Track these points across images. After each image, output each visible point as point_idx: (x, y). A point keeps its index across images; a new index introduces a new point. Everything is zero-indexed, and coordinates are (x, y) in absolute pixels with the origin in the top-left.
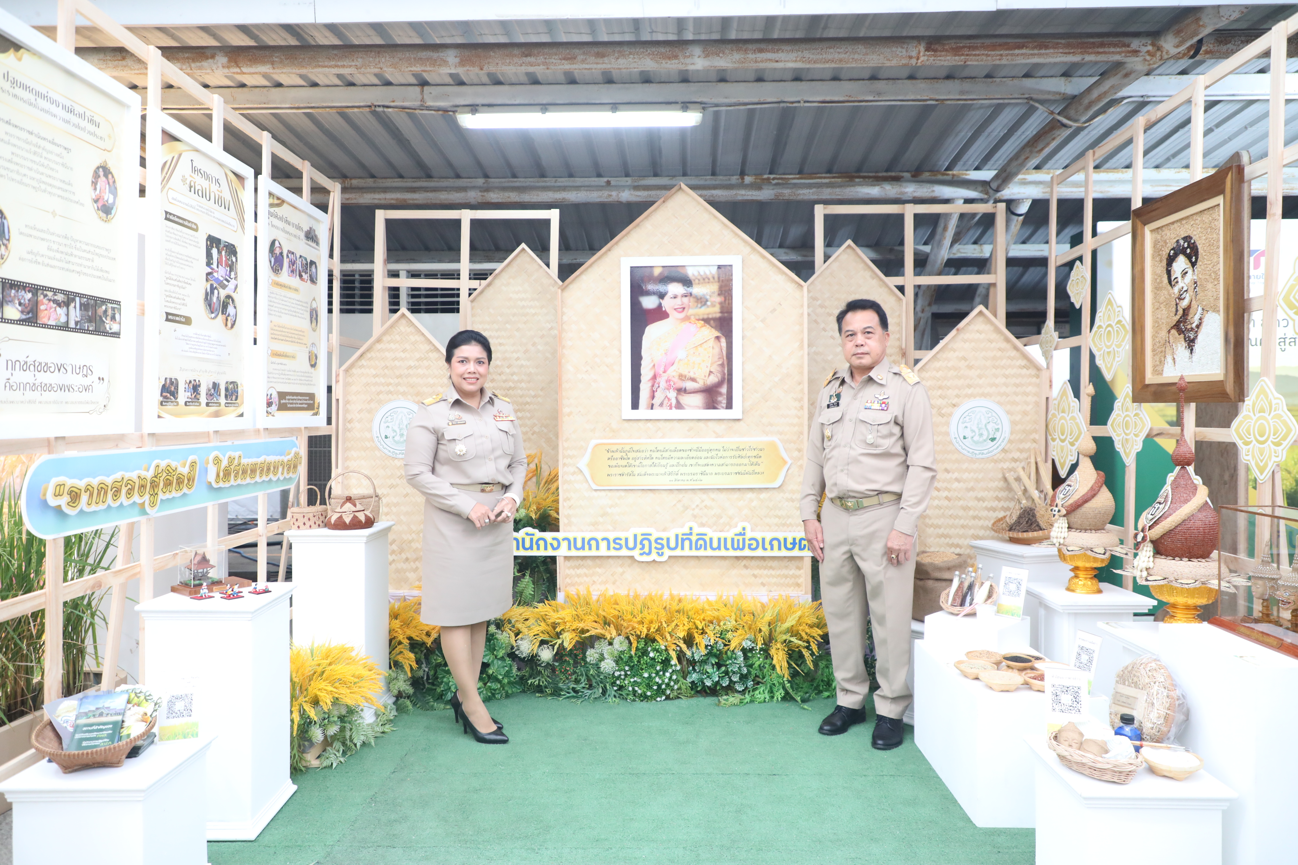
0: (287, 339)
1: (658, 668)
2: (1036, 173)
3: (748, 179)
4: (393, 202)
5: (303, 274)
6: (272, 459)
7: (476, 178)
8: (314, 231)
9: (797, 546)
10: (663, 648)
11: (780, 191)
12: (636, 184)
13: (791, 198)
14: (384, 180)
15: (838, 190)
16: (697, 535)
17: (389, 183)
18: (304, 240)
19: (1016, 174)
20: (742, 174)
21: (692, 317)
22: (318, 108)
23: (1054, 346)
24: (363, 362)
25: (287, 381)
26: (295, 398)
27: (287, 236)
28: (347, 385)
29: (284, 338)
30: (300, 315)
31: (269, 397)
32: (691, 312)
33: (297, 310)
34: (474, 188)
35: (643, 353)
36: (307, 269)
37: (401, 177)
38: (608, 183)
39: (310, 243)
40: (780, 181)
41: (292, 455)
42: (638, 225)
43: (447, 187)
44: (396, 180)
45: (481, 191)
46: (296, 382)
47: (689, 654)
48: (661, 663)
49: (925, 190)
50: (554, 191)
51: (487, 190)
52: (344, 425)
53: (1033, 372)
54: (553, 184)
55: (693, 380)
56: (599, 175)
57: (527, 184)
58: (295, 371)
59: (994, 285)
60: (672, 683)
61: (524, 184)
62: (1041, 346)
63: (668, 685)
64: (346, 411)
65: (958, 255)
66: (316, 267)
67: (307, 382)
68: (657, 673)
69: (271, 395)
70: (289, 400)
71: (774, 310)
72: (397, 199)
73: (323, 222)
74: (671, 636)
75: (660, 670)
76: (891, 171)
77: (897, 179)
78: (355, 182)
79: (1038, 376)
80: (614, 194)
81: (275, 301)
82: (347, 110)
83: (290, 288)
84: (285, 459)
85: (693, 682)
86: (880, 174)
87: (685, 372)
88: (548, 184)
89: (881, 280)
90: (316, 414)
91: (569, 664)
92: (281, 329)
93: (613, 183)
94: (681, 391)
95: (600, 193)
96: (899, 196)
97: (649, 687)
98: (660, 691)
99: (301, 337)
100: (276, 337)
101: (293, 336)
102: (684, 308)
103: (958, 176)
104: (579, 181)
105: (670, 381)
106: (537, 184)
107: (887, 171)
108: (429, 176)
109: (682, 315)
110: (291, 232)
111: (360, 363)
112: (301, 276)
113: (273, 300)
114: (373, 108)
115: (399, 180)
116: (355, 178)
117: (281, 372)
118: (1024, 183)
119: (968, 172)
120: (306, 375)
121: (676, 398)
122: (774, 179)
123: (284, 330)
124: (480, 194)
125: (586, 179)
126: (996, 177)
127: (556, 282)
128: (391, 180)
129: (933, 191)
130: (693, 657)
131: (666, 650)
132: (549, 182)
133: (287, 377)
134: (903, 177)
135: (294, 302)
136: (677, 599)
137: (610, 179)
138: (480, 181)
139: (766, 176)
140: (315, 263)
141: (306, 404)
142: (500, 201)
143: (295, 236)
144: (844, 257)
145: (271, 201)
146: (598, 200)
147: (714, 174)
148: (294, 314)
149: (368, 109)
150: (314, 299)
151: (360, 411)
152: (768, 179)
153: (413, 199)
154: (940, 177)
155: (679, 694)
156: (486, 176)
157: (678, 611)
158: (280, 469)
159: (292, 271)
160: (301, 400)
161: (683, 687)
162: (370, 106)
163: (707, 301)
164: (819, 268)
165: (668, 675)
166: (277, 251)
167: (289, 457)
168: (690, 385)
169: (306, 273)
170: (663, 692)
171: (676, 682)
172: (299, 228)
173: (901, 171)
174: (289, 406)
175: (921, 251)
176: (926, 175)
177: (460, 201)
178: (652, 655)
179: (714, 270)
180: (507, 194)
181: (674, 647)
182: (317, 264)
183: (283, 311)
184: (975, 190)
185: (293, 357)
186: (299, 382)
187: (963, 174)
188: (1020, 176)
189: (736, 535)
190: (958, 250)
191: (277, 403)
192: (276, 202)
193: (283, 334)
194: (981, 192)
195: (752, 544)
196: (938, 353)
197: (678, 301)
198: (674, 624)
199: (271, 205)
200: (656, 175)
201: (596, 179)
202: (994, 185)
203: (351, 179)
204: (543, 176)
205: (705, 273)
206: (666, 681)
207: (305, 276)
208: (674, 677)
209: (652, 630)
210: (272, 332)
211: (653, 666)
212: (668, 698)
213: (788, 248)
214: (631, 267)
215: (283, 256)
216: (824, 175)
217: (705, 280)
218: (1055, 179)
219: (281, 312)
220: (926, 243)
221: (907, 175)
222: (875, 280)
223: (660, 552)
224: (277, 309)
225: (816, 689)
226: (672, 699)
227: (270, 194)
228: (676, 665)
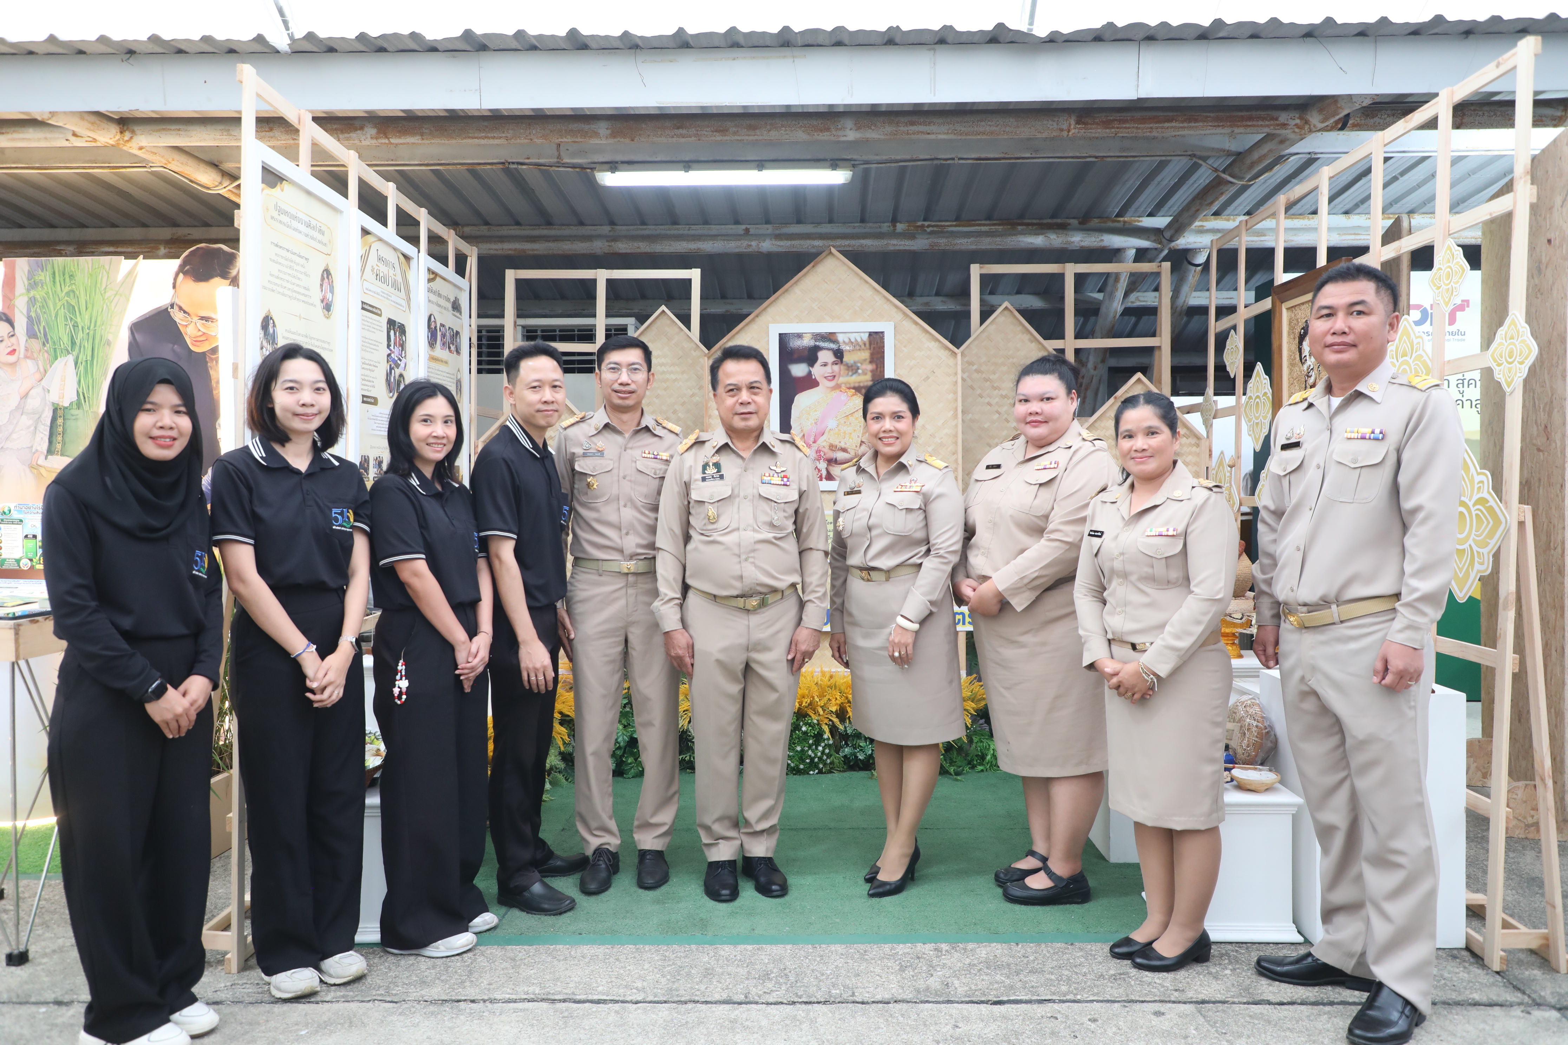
1: (811, 742)
2: (1215, 219)
3: (900, 227)
4: (510, 252)
5: (451, 346)
7: (601, 225)
8: (458, 300)
10: (815, 721)
11: (935, 240)
12: (777, 232)
13: (948, 248)
14: (499, 228)
15: (998, 239)
17: (505, 231)
18: (452, 311)
19: (1190, 224)
20: (894, 221)
21: (843, 385)
22: (448, 164)
23: (1212, 415)
32: (842, 380)
34: (599, 237)
35: (792, 423)
37: (518, 223)
38: (747, 231)
39: (455, 313)
40: (935, 229)
42: (787, 291)
43: (570, 236)
44: (512, 227)
45: (607, 241)
47: (841, 727)
48: (813, 737)
49: (1093, 239)
50: (688, 241)
51: (615, 239)
53: (1193, 441)
54: (686, 232)
55: (844, 450)
56: (737, 222)
57: (658, 232)
59: (1159, 348)
60: (825, 757)
61: (655, 233)
62: (1202, 414)
63: (820, 759)
65: (1138, 304)
66: (460, 337)
68: (810, 747)
71: (928, 378)
72: (515, 250)
73: (464, 290)
74: (824, 711)
75: (813, 744)
76: (1057, 218)
77: (1062, 227)
79: (1198, 445)
80: (754, 243)
82: (478, 167)
83: (441, 361)
85: (845, 756)
86: (1045, 221)
87: (836, 443)
88: (681, 232)
89: (1040, 343)
93: (752, 231)
94: (831, 462)
95: (738, 243)
96: (1065, 246)
97: (802, 760)
98: (813, 765)
102: (834, 376)
103: (1130, 223)
104: (714, 229)
105: (820, 451)
106: (669, 232)
107: (1052, 217)
108: (549, 223)
109: (832, 384)
110: (443, 305)
112: (449, 348)
114: (507, 165)
115: (516, 227)
116: (468, 225)
118: (1202, 231)
119: (1141, 219)
121: (827, 469)
122: (928, 226)
124: (607, 244)
125: (723, 227)
126: (1169, 225)
127: (698, 346)
128: (507, 227)
129: (1102, 240)
130: (846, 731)
131: (818, 724)
132: (682, 230)
134: (1069, 224)
135: (444, 374)
136: (828, 676)
137: (748, 226)
138: (606, 229)
139: (919, 223)
140: (459, 333)
142: (629, 251)
143: (445, 308)
144: (1002, 319)
145: (428, 276)
146: (737, 250)
147: (863, 221)
149: (501, 166)
150: (459, 370)
152: (923, 226)
153: (533, 250)
154: (1110, 224)
155: (832, 768)
156: (612, 223)
157: (830, 687)
159: (443, 344)
161: (836, 761)
162: (503, 163)
163: (858, 368)
164: (975, 332)
165: (820, 748)
166: (433, 326)
168: (840, 455)
170: (816, 767)
171: (829, 756)
173: (1067, 218)
175: (1095, 298)
176: (1095, 222)
177: (585, 252)
178: (804, 729)
179: (865, 337)
180: (636, 244)
181: (826, 721)
182: (461, 334)
184: (1147, 239)
187: (1135, 221)
188: (1197, 223)
190: (1137, 298)
192: (431, 276)
194: (1154, 241)
196: (1095, 421)
197: (828, 370)
198: (826, 699)
199: (428, 281)
200: (799, 222)
201: (733, 227)
202: (1167, 235)
203: (463, 226)
204: (675, 223)
205: (856, 340)
206: (819, 754)
207: (453, 348)
208: (827, 751)
209: (804, 704)
211: (806, 740)
212: (820, 772)
213: (946, 296)
214: (780, 334)
215: (437, 331)
216: (983, 222)
217: (856, 346)
218: (1214, 242)
220: (1100, 291)
221: (1074, 222)
222: (1034, 344)
225: (969, 763)
226: (825, 773)
227: (429, 270)
228: (828, 739)
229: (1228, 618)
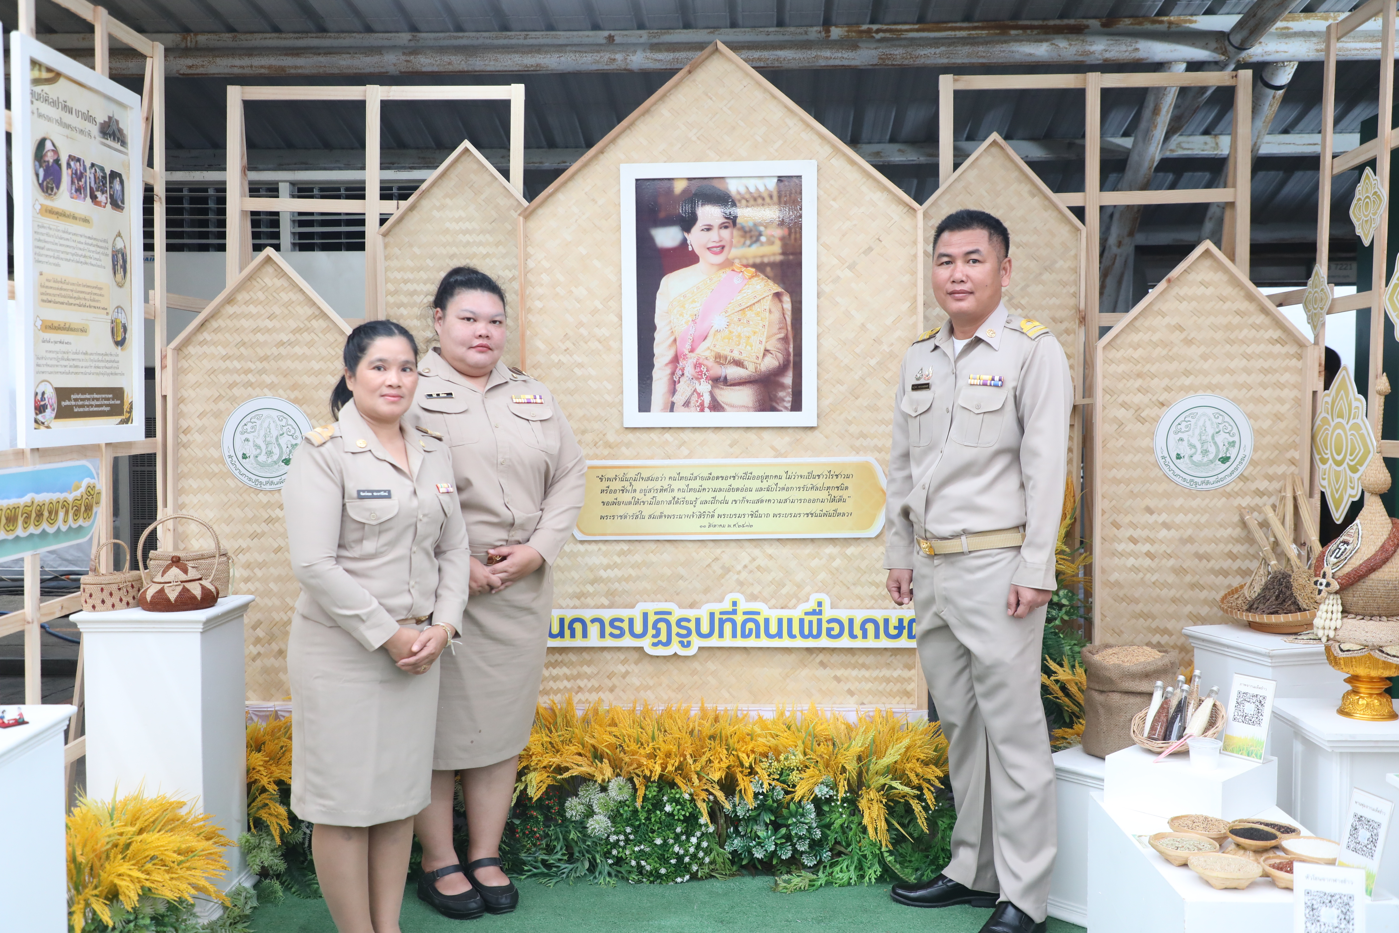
0: (72, 301)
1: (678, 830)
2: (1307, 18)
3: (836, 32)
4: (263, 71)
5: (98, 194)
6: (44, 497)
7: (397, 32)
8: (117, 122)
9: (905, 632)
10: (687, 796)
11: (888, 51)
12: (655, 41)
13: (906, 62)
14: (248, 36)
15: (981, 48)
16: (745, 613)
17: (257, 40)
18: (99, 139)
19: (1273, 20)
20: (827, 23)
21: (737, 261)
23: (1326, 308)
24: (206, 335)
25: (72, 370)
26: (88, 396)
27: (67, 132)
28: (178, 372)
29: (65, 300)
30: (94, 262)
31: (39, 397)
32: (735, 252)
33: (88, 254)
34: (394, 48)
35: (657, 320)
36: (104, 185)
37: (276, 30)
38: (611, 39)
39: (109, 142)
40: (888, 35)
41: (82, 489)
42: (647, 111)
43: (350, 47)
44: (268, 35)
45: (404, 54)
46: (88, 370)
47: (728, 806)
48: (683, 821)
49: (1123, 48)
50: (523, 53)
51: (415, 51)
52: (176, 436)
53: (1291, 349)
54: (521, 41)
55: (739, 363)
56: (596, 27)
57: (480, 41)
58: (86, 354)
59: (1232, 205)
60: (701, 854)
61: (475, 42)
62: (1306, 307)
63: (694, 856)
64: (179, 415)
65: (1180, 153)
66: (122, 182)
67: (109, 371)
68: (677, 838)
69: (43, 393)
70: (76, 400)
71: (870, 249)
72: (270, 67)
73: (131, 108)
74: (700, 780)
75: (682, 833)
76: (1068, 18)
77: (1077, 31)
78: (202, 39)
79: (1300, 357)
80: (619, 57)
81: (48, 239)
83: (75, 218)
84: (70, 497)
85: (734, 853)
86: (1051, 23)
87: (725, 351)
88: (514, 41)
89: (1046, 197)
90: (126, 421)
91: (537, 822)
92: (60, 285)
93: (618, 39)
94: (719, 381)
95: (597, 56)
96: (1080, 58)
97: (664, 860)
98: (680, 867)
99: (97, 298)
100: (50, 298)
101: (82, 295)
102: (723, 247)
103: (1178, 25)
104: (562, 37)
105: (700, 365)
106: (496, 42)
107: (1061, 17)
108: (322, 29)
109: (719, 259)
110: (74, 125)
111: (200, 337)
112: (94, 198)
113: (42, 238)
115: (274, 35)
116: (203, 32)
117: (60, 356)
118: (1287, 35)
119: (1194, 18)
120: (108, 358)
121: (711, 393)
122: (878, 31)
123: (65, 286)
124: (403, 58)
125: (575, 33)
126: (1240, 25)
127: (520, 204)
128: (261, 35)
129: (1137, 49)
130: (735, 811)
131: (692, 800)
132: (515, 38)
133: (71, 363)
134: (1087, 27)
135: (83, 240)
136: (712, 717)
137: (613, 33)
138: (405, 38)
139: (865, 27)
140: (120, 175)
141: (107, 405)
142: (436, 69)
143: (82, 132)
144: (986, 161)
145: (36, 74)
146: (594, 67)
147: (780, 24)
148: (82, 259)
150: (119, 235)
151: (202, 415)
152: (869, 31)
153: (296, 67)
154: (1148, 26)
155: (713, 870)
156: (414, 29)
157: (712, 737)
158: (61, 514)
159: (78, 190)
160: (98, 399)
161: (719, 860)
163: (760, 234)
164: (946, 179)
165: (694, 840)
166: (50, 158)
167: (77, 494)
168: (733, 372)
169: (103, 192)
170: (687, 869)
171: (708, 851)
172: (88, 118)
173: (1084, 18)
174: (76, 410)
175: (1119, 146)
176: (1125, 24)
177: (372, 70)
178: (668, 808)
179: (772, 184)
180: (446, 59)
181: (704, 795)
182: (124, 177)
183: (62, 256)
184: (1205, 47)
185: (83, 331)
186: (93, 370)
187: (1186, 21)
188: (1279, 24)
189: (806, 614)
190: (1179, 145)
191: (55, 406)
192: (45, 75)
193: (63, 293)
194: (1215, 50)
195: (833, 629)
196: (1136, 318)
197: (713, 236)
198: (704, 759)
199: (36, 82)
200: (687, 26)
201: (591, 33)
202: (1236, 40)
203: (196, 33)
204: (505, 28)
205: (757, 189)
206: (692, 850)
207: (101, 197)
208: (705, 844)
209: (670, 768)
210: (44, 290)
211: (670, 827)
212: (694, 877)
213: (905, 142)
214: (637, 180)
215: (60, 166)
216: (958, 25)
217: (756, 199)
218: (1333, 31)
219: (58, 258)
220: (1126, 134)
221: (1094, 23)
222: (1036, 198)
223: (685, 640)
224: (51, 253)
225: (932, 863)
226: (701, 879)
227: (34, 63)
228: (706, 825)
229: (1377, 654)
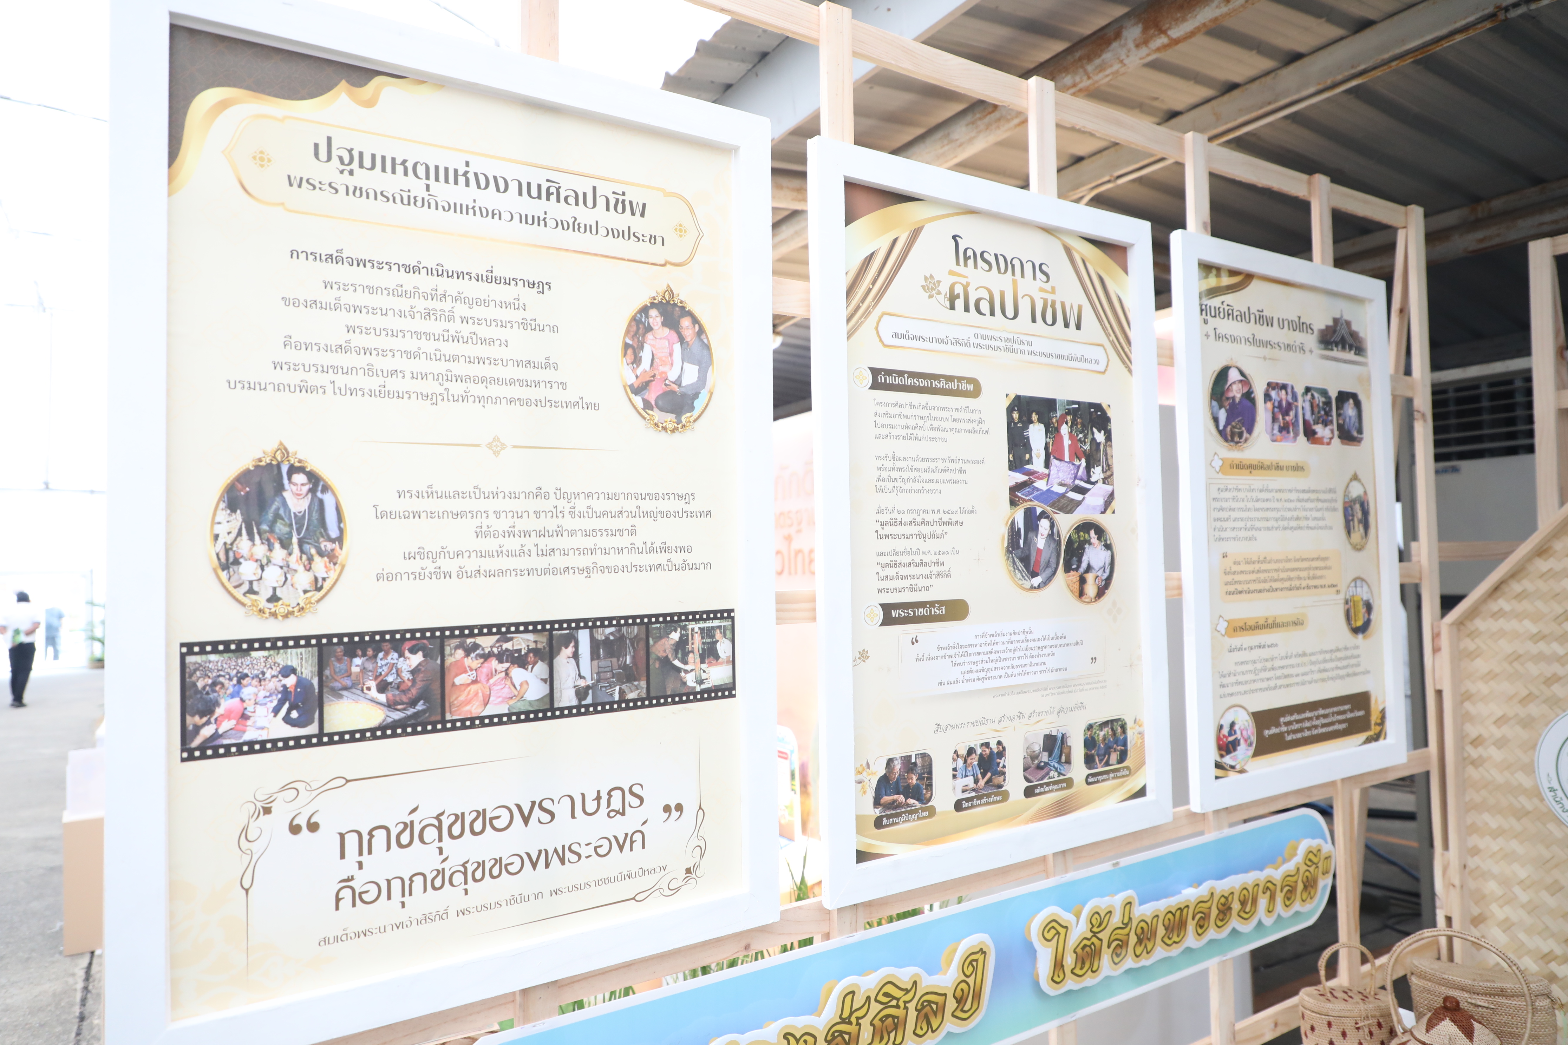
0: (1275, 585)
5: (1319, 429)
6: (1233, 883)
8: (1348, 324)
18: (1318, 351)
24: (1502, 603)
25: (1279, 682)
26: (1308, 714)
27: (1266, 351)
28: (1460, 657)
29: (1267, 586)
30: (1312, 523)
31: (1225, 731)
33: (1302, 514)
36: (1328, 413)
39: (1336, 353)
41: (1299, 858)
46: (1308, 678)
52: (1460, 748)
58: (1304, 654)
64: (1463, 718)
66: (1358, 404)
67: (1342, 672)
69: (1232, 725)
70: (1287, 724)
73: (1371, 301)
78: (1497, 204)
81: (1234, 505)
82: (1437, 48)
83: (1279, 468)
84: (1277, 874)
90: (1376, 738)
92: (1257, 567)
99: (1318, 573)
100: (1239, 587)
101: (1293, 574)
110: (1275, 340)
111: (1494, 606)
112: (1310, 434)
113: (1225, 505)
114: (1501, 16)
117: (1259, 666)
120: (1339, 655)
123: (1264, 566)
133: (1279, 673)
135: (1293, 496)
140: (1354, 396)
141: (1340, 722)
143: (1289, 347)
145: (1213, 281)
148: (1293, 524)
149: (1488, 25)
150: (1355, 478)
151: (1500, 721)
158: (1263, 902)
159: (1284, 429)
160: (1325, 716)
162: (1492, 16)
166: (1236, 392)
167: (1290, 866)
169: (1326, 424)
172: (1300, 326)
174: (1288, 738)
182: (1361, 397)
183: (1258, 524)
185: (1298, 623)
186: (1317, 676)
191: (1254, 739)
192: (1226, 281)
193: (1262, 576)
199: (1213, 292)
210: (1229, 578)
215: (1253, 401)
219: (1253, 528)
224: (1241, 524)
227: (1208, 268)
